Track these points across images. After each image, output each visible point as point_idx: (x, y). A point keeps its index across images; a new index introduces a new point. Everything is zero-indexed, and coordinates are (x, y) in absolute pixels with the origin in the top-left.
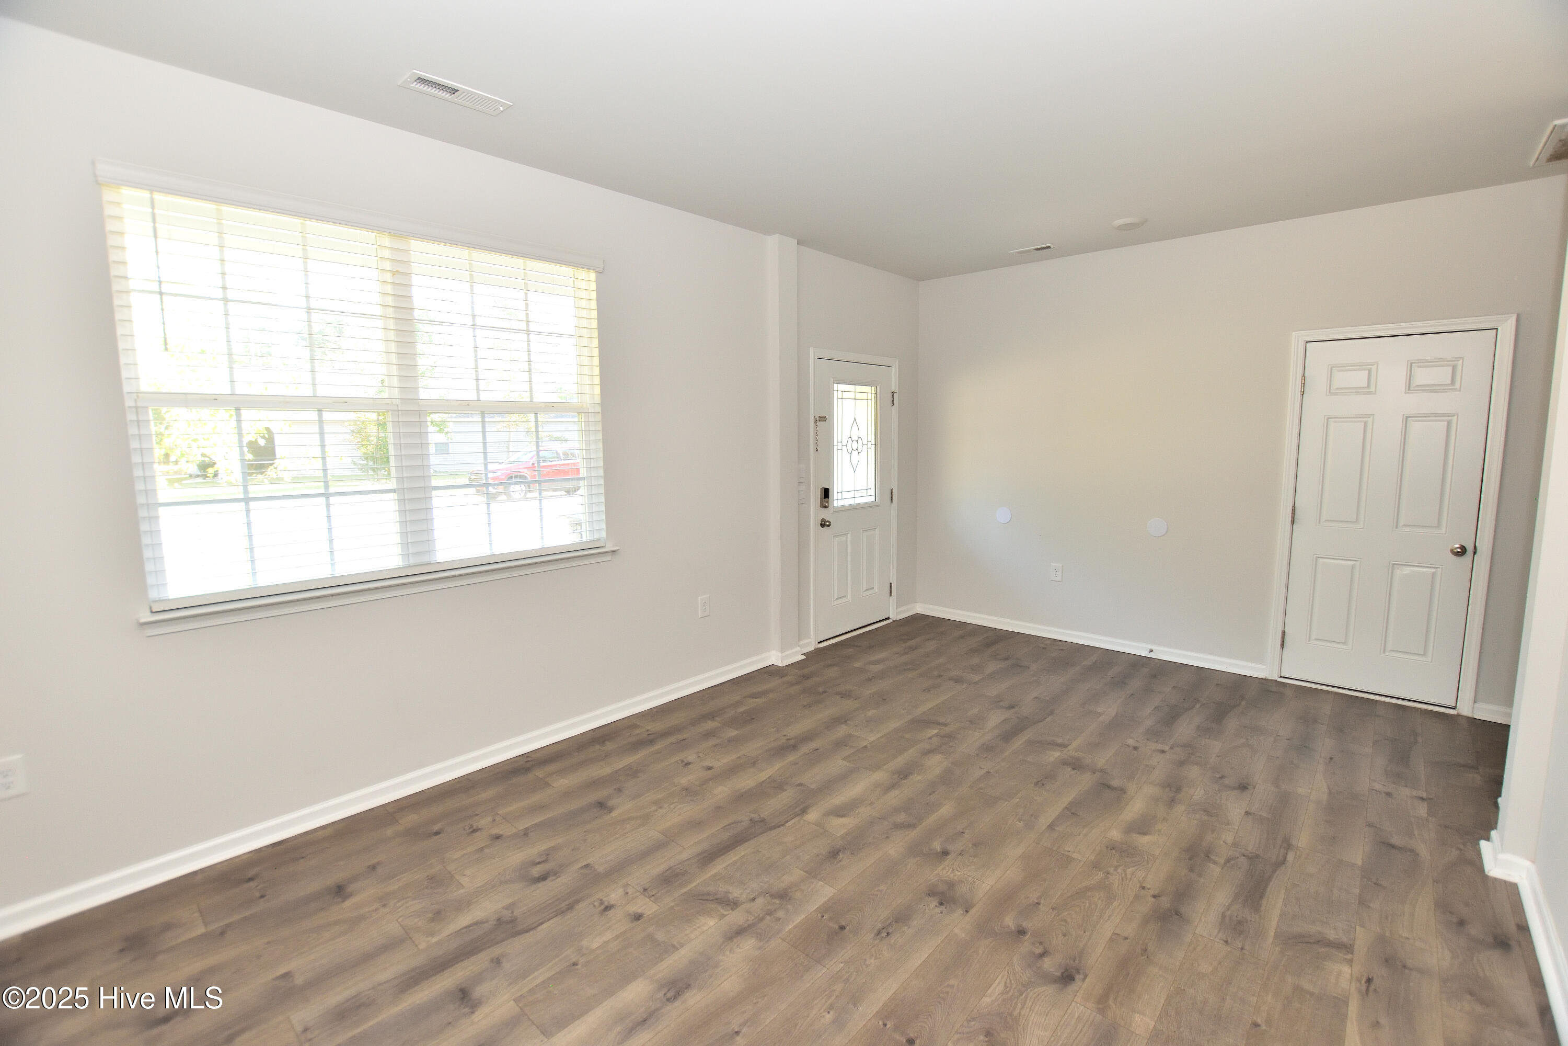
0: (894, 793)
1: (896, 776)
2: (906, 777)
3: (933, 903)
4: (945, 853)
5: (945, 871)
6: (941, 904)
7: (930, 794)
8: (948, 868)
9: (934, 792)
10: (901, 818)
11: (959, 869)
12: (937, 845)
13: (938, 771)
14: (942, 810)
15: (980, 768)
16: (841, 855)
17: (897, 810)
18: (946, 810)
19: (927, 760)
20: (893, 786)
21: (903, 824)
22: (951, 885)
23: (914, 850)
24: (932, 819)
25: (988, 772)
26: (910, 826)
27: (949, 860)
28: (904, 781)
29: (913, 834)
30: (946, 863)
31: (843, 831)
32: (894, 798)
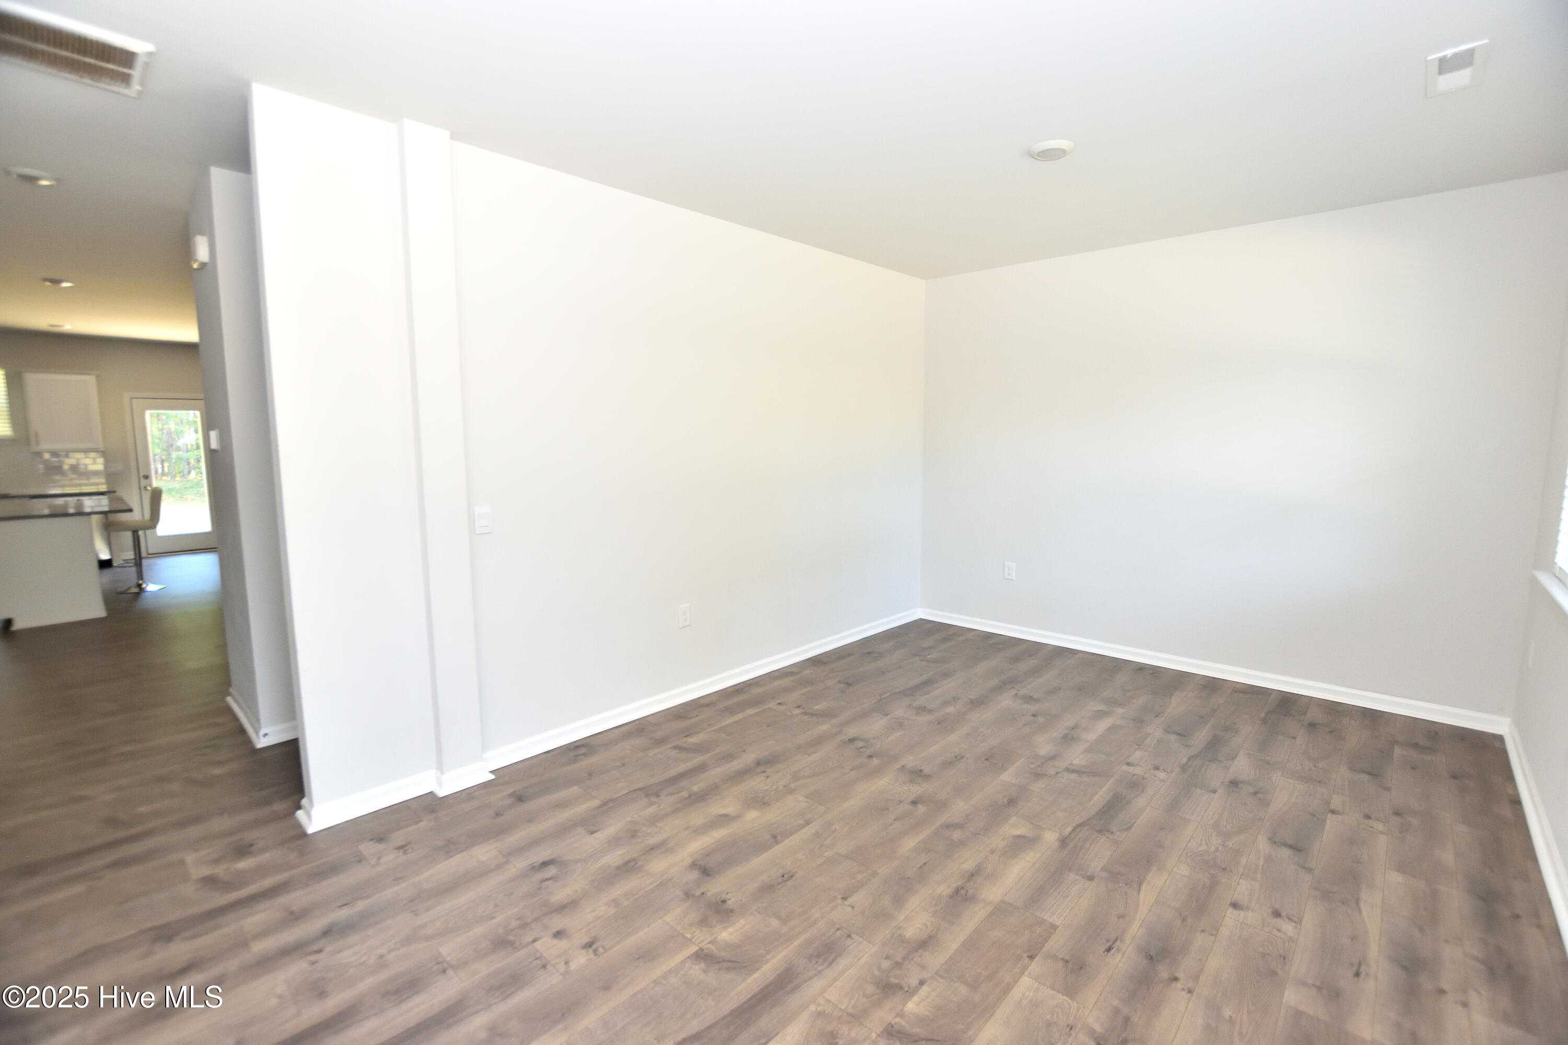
0: (969, 865)
1: (971, 892)
2: (957, 891)
3: (926, 770)
4: (914, 803)
5: (916, 790)
6: (921, 770)
7: (925, 863)
8: (914, 792)
9: (921, 867)
10: (957, 835)
11: (904, 791)
12: (921, 809)
13: (914, 902)
14: (914, 844)
15: (853, 907)
16: (1005, 801)
17: (962, 843)
18: (909, 844)
19: (929, 924)
20: (972, 875)
21: (954, 829)
22: (912, 781)
23: (941, 805)
24: (925, 833)
25: (844, 899)
26: (949, 826)
27: (911, 799)
28: (960, 883)
29: (944, 818)
30: (914, 796)
31: (1013, 820)
32: (968, 860)
